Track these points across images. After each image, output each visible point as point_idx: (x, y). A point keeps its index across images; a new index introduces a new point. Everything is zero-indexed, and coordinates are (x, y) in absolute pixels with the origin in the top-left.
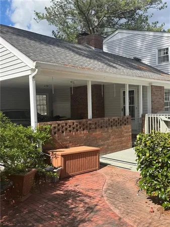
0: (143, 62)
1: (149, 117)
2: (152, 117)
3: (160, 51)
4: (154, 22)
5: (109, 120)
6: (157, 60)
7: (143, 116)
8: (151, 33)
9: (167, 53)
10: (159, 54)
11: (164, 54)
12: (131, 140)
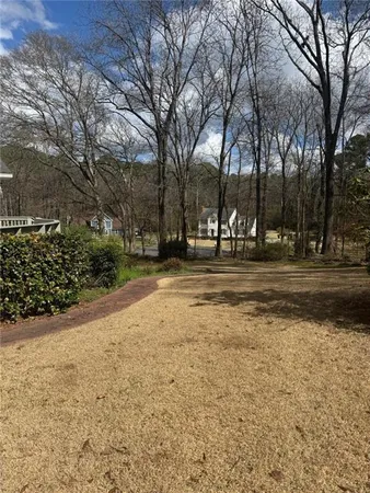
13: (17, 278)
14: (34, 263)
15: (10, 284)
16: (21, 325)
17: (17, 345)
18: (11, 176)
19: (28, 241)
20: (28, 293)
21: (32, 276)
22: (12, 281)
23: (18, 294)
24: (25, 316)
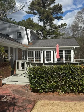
0: (10, 37)
1: (18, 62)
2: (19, 62)
3: (18, 33)
4: (10, 18)
5: (3, 63)
6: (16, 37)
7: (15, 61)
8: (14, 25)
9: (21, 34)
10: (17, 34)
11: (20, 35)
12: (11, 72)
13: (76, 79)
14: (82, 75)
15: (74, 81)
16: (77, 96)
17: (74, 103)
18: (79, 46)
19: (80, 68)
20: (79, 85)
21: (81, 79)
22: (74, 80)
23: (76, 85)
24: (79, 93)
